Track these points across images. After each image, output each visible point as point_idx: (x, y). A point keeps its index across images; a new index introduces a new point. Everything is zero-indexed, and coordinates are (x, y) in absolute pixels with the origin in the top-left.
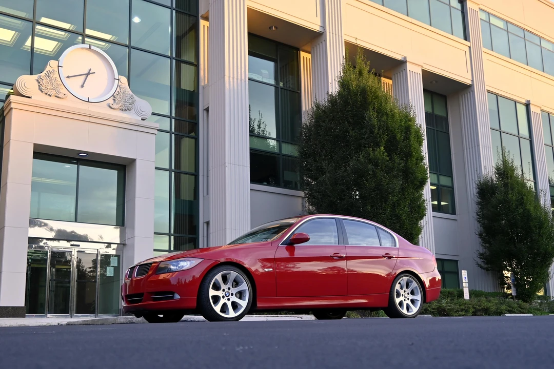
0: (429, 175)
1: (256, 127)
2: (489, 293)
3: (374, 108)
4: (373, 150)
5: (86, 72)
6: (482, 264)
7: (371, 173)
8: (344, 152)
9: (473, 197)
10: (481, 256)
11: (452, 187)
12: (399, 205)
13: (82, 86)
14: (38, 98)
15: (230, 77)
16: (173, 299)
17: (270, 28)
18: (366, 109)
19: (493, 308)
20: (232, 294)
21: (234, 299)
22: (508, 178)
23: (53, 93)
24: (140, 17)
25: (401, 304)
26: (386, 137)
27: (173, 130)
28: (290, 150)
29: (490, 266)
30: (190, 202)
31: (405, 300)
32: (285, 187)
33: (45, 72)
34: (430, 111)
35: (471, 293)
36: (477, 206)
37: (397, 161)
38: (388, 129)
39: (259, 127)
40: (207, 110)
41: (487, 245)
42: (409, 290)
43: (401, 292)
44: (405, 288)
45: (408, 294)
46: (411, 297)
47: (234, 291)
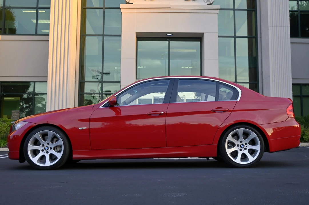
14: (137, 3)
20: (51, 148)
21: (52, 152)
31: (241, 150)
42: (247, 141)
43: (236, 142)
44: (241, 138)
45: (246, 144)
46: (249, 147)
47: (52, 145)
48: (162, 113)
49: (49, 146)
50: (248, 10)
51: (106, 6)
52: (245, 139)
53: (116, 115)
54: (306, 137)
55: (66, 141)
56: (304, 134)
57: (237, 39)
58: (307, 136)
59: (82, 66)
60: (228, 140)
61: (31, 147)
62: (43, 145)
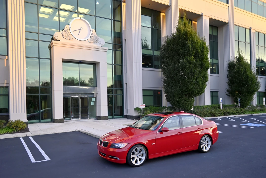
0: (209, 59)
1: (144, 42)
2: (230, 105)
3: (190, 40)
4: (189, 57)
5: (80, 29)
6: (228, 94)
7: (188, 66)
8: (178, 57)
9: (226, 68)
10: (228, 91)
11: (218, 64)
12: (198, 77)
13: (79, 34)
14: (63, 40)
15: (134, 28)
16: (117, 159)
17: (149, 4)
18: (187, 40)
19: (231, 112)
22: (240, 61)
23: (68, 38)
24: (99, 2)
25: (203, 147)
26: (194, 52)
27: (113, 49)
28: (157, 53)
29: (231, 95)
30: (120, 76)
31: (204, 145)
32: (155, 68)
33: (64, 30)
34: (211, 34)
35: (224, 106)
36: (227, 72)
37: (198, 61)
38: (195, 49)
39: (145, 42)
40: (126, 40)
41: (230, 87)
45: (206, 143)
47: (140, 154)
49: (138, 154)
51: (40, 40)
55: (146, 151)
62: (136, 154)
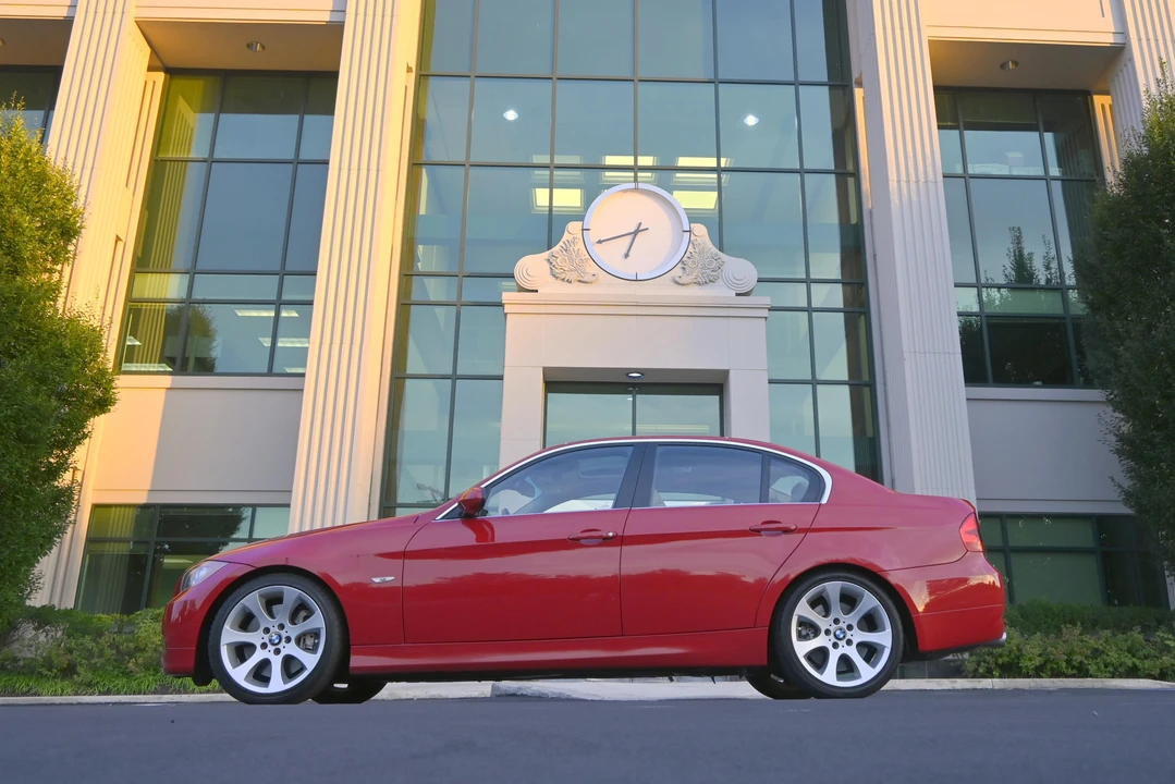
5: (633, 230)
13: (627, 256)
14: (550, 288)
20: (288, 640)
21: (291, 649)
23: (573, 276)
25: (817, 655)
27: (813, 306)
31: (835, 646)
33: (561, 243)
42: (853, 618)
43: (823, 623)
44: (836, 611)
45: (850, 627)
46: (859, 636)
47: (293, 631)
48: (611, 534)
50: (846, 310)
51: (465, 299)
52: (847, 612)
53: (477, 540)
54: (1029, 664)
55: (333, 616)
56: (1022, 655)
57: (819, 387)
58: (1030, 660)
59: (390, 461)
60: (800, 617)
61: (230, 635)
62: (267, 630)
